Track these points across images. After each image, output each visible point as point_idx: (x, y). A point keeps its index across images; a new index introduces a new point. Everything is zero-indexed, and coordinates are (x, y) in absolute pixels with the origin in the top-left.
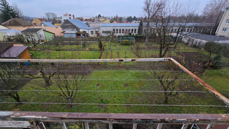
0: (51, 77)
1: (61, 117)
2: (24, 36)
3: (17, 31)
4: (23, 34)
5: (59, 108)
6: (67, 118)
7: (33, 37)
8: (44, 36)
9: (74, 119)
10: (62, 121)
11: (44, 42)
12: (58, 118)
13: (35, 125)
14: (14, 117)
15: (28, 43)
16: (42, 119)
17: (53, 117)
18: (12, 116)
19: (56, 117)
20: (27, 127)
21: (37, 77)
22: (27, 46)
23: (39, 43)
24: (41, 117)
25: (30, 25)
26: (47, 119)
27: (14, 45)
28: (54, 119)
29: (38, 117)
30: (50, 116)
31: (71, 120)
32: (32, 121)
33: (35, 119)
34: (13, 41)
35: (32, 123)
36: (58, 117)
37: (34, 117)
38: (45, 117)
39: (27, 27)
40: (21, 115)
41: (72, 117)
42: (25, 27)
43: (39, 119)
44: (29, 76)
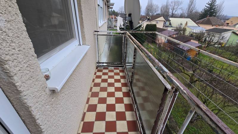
0: (197, 82)
1: (198, 104)
2: (206, 34)
3: (203, 29)
4: (206, 32)
5: (181, 110)
6: (203, 111)
7: (213, 38)
8: (228, 39)
9: (211, 120)
10: (195, 108)
11: (221, 45)
12: (194, 101)
13: (173, 91)
14: (168, 74)
15: (204, 42)
16: (182, 91)
17: (191, 97)
18: (167, 74)
19: (194, 99)
20: (167, 88)
21: (187, 73)
22: (201, 45)
23: (214, 45)
24: (182, 89)
25: (220, 24)
26: (185, 94)
27: (192, 41)
28: (190, 99)
29: (180, 87)
30: (189, 94)
31: (204, 116)
32: (175, 86)
33: (178, 86)
34: (193, 37)
35: (172, 88)
36: (196, 101)
37: (178, 84)
38: (185, 91)
39: (215, 26)
40: (172, 77)
41: (210, 116)
42: (214, 26)
43: (180, 89)
44: (182, 69)
